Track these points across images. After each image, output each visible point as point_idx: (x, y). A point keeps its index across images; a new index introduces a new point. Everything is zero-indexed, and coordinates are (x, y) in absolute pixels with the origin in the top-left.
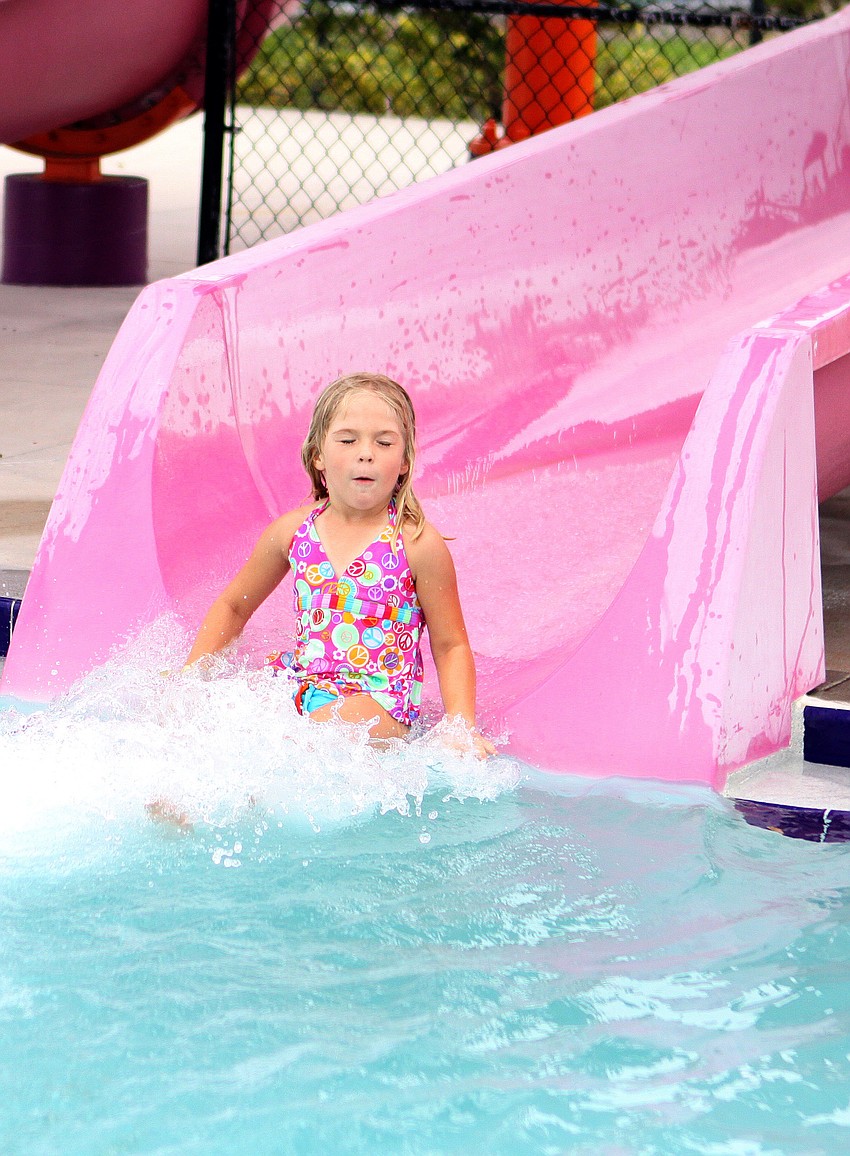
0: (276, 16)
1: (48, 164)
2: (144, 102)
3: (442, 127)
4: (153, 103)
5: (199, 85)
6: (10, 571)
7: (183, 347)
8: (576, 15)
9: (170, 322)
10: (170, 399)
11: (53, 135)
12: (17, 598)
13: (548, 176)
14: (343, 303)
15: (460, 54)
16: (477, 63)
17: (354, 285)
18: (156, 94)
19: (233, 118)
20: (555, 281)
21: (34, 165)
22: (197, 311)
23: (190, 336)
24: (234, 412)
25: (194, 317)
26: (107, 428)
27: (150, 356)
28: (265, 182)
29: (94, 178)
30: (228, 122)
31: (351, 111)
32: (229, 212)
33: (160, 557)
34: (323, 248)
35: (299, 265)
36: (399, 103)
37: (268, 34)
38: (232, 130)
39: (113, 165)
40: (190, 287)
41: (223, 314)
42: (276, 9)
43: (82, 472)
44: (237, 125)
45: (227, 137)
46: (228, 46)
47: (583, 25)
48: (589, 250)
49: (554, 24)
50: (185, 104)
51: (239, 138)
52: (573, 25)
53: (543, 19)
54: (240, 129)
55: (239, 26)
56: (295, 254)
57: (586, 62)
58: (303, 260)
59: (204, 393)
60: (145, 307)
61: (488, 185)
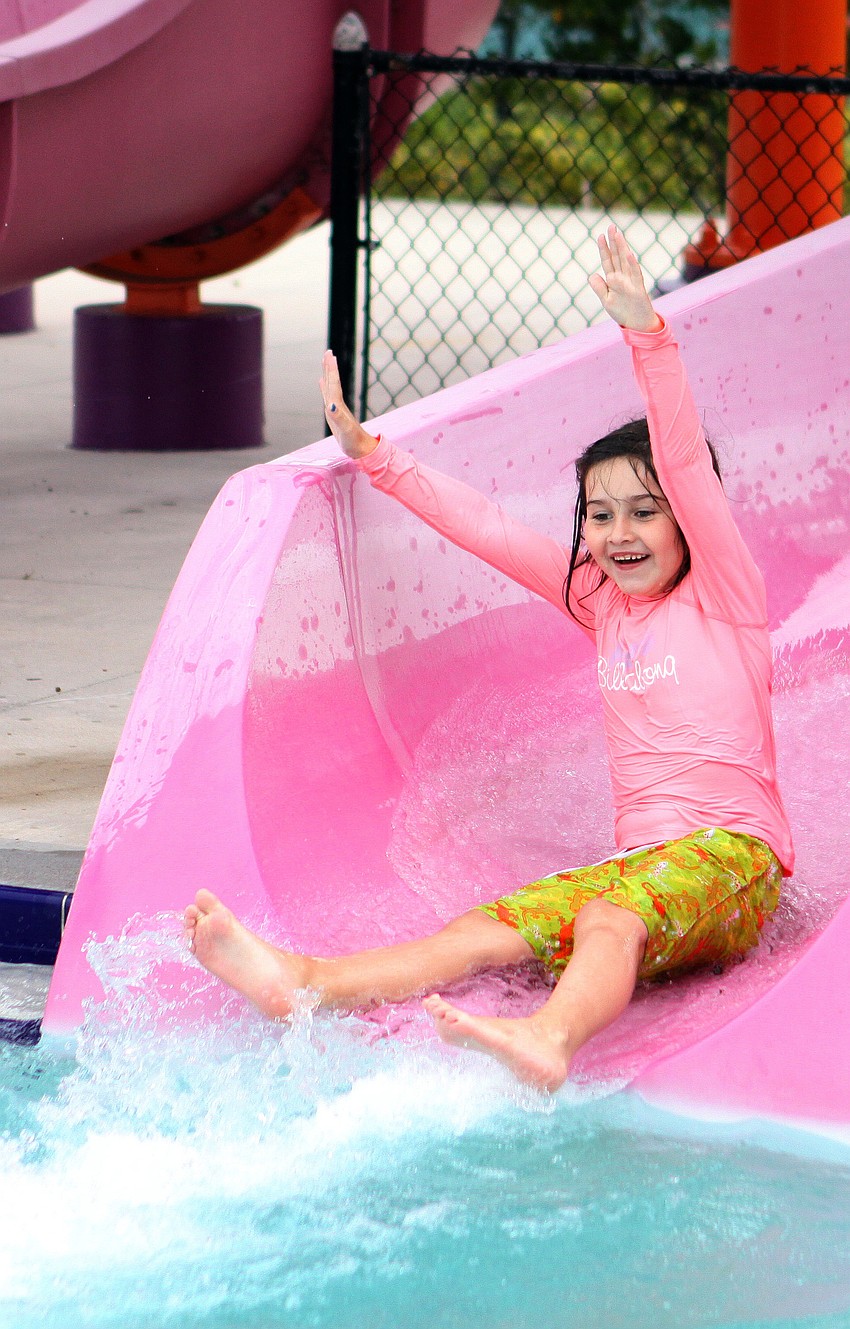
0: (420, 97)
1: (130, 291)
2: (255, 210)
3: (658, 219)
4: (266, 210)
5: (323, 185)
6: (62, 853)
7: (280, 556)
8: (811, 89)
9: (262, 523)
10: (264, 625)
11: (137, 254)
12: (69, 891)
13: (768, 311)
14: (496, 489)
15: (680, 125)
16: (699, 137)
17: (510, 464)
18: (270, 198)
19: (369, 229)
20: (780, 448)
21: (112, 293)
22: (298, 508)
23: (290, 541)
24: (351, 640)
25: (295, 515)
26: (181, 666)
27: (238, 569)
28: (412, 312)
29: (192, 309)
30: (362, 235)
31: (541, 203)
32: (366, 353)
33: (254, 840)
34: (469, 417)
35: (436, 441)
36: (602, 191)
37: (413, 118)
38: (369, 245)
39: (215, 291)
40: (289, 476)
41: (334, 510)
42: (422, 87)
43: (149, 729)
44: (374, 238)
45: (361, 254)
46: (359, 135)
47: (820, 102)
48: (824, 407)
49: (783, 101)
50: (310, 210)
51: (377, 257)
52: (807, 102)
53: (768, 94)
54: (378, 244)
55: (373, 110)
56: (431, 427)
57: (826, 150)
58: (441, 435)
59: (309, 615)
60: (230, 503)
61: (688, 327)
